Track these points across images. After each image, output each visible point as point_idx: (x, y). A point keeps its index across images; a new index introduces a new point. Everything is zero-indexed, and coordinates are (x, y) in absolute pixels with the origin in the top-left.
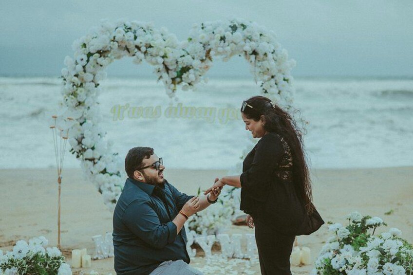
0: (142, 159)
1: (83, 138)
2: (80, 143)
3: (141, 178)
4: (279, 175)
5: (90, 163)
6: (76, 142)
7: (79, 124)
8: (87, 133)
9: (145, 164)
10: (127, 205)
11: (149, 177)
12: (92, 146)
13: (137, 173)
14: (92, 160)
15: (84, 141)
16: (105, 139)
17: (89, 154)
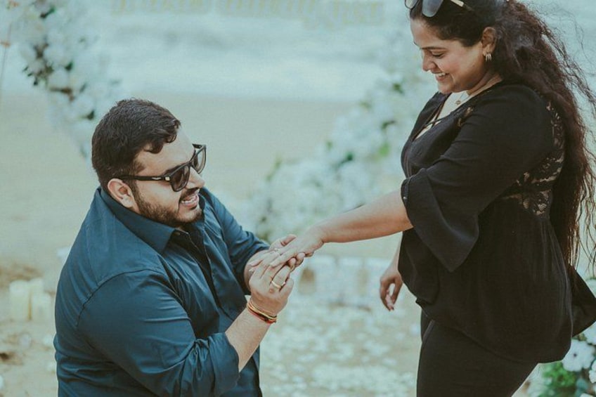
0: (137, 152)
1: (46, 45)
2: (40, 55)
3: (128, 202)
4: (525, 205)
5: (63, 98)
6: (33, 54)
7: (38, 14)
8: (54, 35)
9: (141, 168)
10: (94, 286)
11: (148, 205)
12: (66, 63)
13: (117, 187)
14: (67, 91)
15: (48, 53)
16: (97, 49)
17: (59, 78)
